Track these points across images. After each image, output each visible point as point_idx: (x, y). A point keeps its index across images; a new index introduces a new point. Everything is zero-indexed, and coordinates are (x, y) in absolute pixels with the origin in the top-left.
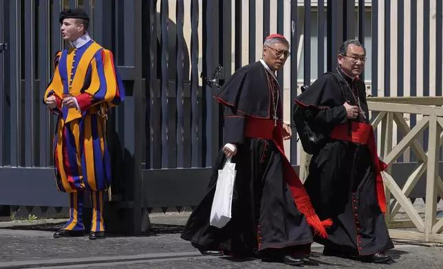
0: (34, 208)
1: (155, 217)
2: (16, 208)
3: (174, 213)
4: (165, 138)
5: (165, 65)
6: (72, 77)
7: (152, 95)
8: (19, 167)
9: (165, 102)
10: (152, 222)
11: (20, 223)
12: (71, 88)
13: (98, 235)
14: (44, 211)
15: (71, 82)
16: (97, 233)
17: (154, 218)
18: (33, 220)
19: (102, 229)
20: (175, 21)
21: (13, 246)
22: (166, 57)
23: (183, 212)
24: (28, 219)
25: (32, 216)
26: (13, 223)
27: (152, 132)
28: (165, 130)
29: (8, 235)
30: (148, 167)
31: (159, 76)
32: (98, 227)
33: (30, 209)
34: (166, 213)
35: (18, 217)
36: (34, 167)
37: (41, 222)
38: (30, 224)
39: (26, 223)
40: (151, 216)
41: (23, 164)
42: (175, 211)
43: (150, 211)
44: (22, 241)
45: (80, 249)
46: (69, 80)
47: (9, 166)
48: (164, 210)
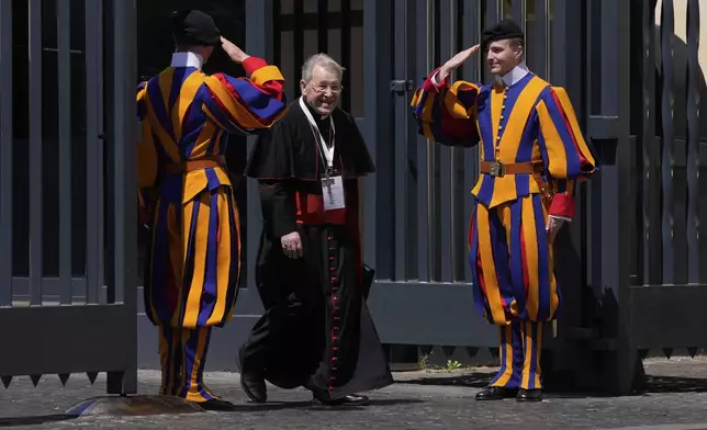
0: (456, 350)
1: (653, 365)
2: (427, 349)
3: (684, 358)
4: (668, 233)
5: (668, 115)
6: (501, 132)
7: (647, 163)
8: (432, 282)
9: (668, 174)
10: (647, 372)
11: (433, 373)
12: (498, 150)
13: (532, 395)
14: (471, 354)
15: (498, 141)
16: (531, 391)
17: (650, 366)
18: (455, 369)
19: (538, 385)
20: (684, 39)
21: (422, 413)
22: (669, 100)
23: (700, 357)
24: (447, 367)
25: (453, 362)
26: (423, 373)
27: (647, 224)
28: (668, 222)
29: (414, 394)
30: (640, 281)
31: (659, 131)
32: (532, 381)
33: (449, 352)
34: (672, 358)
35: (430, 364)
36: (455, 283)
37: (468, 371)
38: (449, 376)
39: (444, 373)
40: (646, 363)
41: (438, 279)
42: (687, 355)
43: (644, 354)
44: (438, 403)
45: (530, 418)
46: (495, 137)
47: (415, 281)
48: (668, 353)
